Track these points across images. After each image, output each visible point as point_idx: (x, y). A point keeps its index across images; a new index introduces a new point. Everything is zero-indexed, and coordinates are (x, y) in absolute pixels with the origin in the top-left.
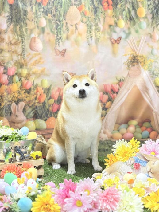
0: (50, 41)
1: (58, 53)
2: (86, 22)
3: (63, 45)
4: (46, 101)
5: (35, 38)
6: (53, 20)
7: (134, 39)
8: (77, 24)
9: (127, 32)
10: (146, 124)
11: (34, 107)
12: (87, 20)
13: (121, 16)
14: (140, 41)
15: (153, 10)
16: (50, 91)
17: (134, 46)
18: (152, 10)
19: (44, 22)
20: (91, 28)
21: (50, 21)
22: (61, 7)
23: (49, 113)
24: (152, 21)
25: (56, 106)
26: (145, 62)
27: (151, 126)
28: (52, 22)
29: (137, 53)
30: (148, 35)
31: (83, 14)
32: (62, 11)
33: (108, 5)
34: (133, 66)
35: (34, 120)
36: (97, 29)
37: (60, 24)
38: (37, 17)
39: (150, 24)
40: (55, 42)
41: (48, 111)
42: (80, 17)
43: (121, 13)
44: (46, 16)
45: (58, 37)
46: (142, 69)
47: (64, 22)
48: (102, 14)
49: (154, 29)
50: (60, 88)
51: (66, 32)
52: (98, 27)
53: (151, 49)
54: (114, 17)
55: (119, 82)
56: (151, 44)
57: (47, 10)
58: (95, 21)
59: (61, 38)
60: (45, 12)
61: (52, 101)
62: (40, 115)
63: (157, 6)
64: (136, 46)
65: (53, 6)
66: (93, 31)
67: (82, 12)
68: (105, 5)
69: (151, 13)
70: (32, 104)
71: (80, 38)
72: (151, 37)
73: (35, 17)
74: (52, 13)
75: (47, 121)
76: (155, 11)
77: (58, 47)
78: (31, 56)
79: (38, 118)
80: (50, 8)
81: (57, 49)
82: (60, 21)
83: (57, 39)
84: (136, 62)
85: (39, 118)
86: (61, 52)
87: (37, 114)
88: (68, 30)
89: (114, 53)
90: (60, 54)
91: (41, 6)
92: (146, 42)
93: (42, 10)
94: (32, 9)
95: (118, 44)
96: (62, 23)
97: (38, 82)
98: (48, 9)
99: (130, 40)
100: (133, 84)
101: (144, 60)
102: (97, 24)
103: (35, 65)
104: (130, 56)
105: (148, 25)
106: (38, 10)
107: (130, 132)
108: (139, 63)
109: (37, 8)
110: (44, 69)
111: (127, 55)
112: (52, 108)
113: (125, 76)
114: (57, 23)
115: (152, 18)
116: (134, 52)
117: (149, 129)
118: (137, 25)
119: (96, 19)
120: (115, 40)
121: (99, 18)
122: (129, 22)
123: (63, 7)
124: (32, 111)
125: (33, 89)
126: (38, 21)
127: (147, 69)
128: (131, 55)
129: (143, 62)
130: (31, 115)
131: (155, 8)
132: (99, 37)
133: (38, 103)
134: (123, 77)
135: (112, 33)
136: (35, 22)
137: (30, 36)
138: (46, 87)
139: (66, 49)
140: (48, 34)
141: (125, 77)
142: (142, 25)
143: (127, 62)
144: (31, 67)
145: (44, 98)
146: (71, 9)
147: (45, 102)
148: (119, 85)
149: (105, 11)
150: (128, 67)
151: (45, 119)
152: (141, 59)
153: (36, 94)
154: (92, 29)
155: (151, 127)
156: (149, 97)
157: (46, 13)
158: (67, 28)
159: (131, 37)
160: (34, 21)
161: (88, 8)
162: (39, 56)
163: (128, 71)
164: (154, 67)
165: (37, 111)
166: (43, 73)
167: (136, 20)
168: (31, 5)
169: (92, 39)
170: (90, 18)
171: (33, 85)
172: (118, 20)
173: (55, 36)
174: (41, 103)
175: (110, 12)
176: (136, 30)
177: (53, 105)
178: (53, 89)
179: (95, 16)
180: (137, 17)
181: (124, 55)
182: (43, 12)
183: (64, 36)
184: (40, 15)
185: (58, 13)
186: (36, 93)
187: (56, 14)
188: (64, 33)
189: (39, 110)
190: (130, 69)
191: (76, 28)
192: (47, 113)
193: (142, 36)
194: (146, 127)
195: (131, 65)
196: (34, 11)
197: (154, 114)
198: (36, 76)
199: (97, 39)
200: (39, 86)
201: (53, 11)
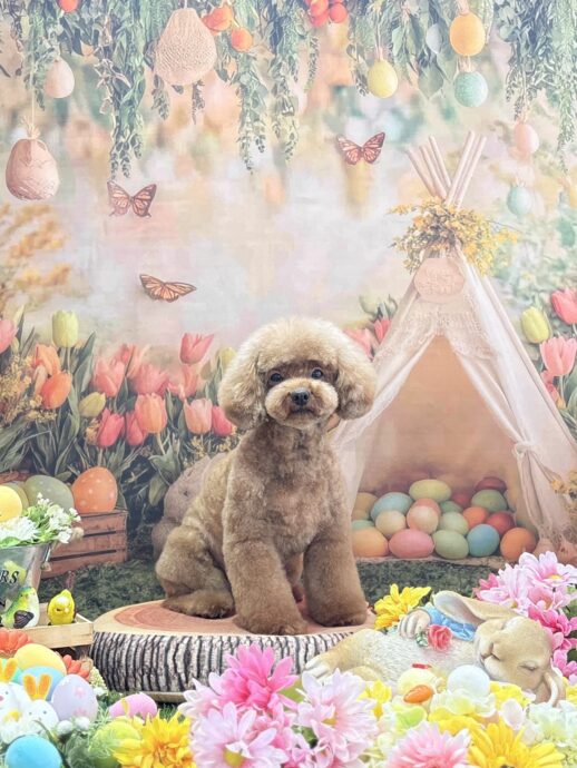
0: (88, 153)
1: (123, 203)
2: (237, 78)
3: (143, 169)
4: (73, 403)
5: (27, 144)
6: (101, 69)
7: (435, 144)
8: (200, 83)
9: (408, 112)
10: (485, 499)
11: (22, 427)
12: (242, 69)
13: (381, 50)
14: (459, 154)
15: (517, 28)
16: (89, 360)
17: (435, 175)
18: (513, 27)
19: (64, 80)
20: (256, 103)
21: (89, 74)
22: (137, 17)
23: (87, 450)
24: (514, 73)
25: (113, 423)
26: (483, 240)
27: (508, 508)
28: (98, 78)
29: (449, 204)
30: (494, 130)
31: (224, 42)
32: (139, 31)
33: (330, 6)
34: (434, 254)
35: (25, 481)
36: (283, 105)
37: (129, 85)
38: (36, 59)
39: (505, 86)
40: (109, 157)
41: (81, 443)
42: (212, 57)
43: (384, 36)
44: (74, 53)
45: (122, 140)
46: (469, 269)
47: (148, 75)
48: (305, 44)
49: (518, 106)
50: (129, 346)
51: (156, 116)
52: (285, 97)
53: (508, 189)
54: (354, 54)
55: (374, 322)
56: (509, 166)
57: (77, 31)
58: (274, 71)
59: (133, 142)
60: (69, 36)
61: (96, 402)
62: (47, 459)
63: (534, 11)
64: (446, 173)
65: (105, 11)
66: (268, 113)
67: (220, 34)
68: (315, 6)
69: (507, 41)
70: (15, 414)
71: (211, 142)
72: (506, 138)
73: (30, 56)
74: (100, 40)
75: (76, 481)
76: (526, 31)
77: (121, 181)
78: (11, 220)
79: (41, 473)
80: (91, 22)
81: (120, 188)
82: (130, 74)
83: (118, 149)
84: (446, 239)
85: (43, 470)
86: (134, 198)
87: (36, 455)
88: (165, 106)
89: (353, 200)
90: (130, 209)
91: (54, 15)
92: (484, 158)
93: (59, 29)
94: (19, 27)
95: (371, 162)
96: (137, 80)
97: (38, 323)
98: (86, 26)
99: (421, 148)
100: (432, 332)
101: (480, 234)
102: (282, 85)
103: (28, 256)
104: (418, 213)
105: (494, 90)
106: (42, 29)
107: (419, 529)
108: (458, 246)
109: (39, 21)
110: (66, 270)
111: (409, 210)
112: (97, 430)
113: (399, 296)
114: (118, 81)
115: (511, 61)
116: (437, 199)
117: (498, 521)
118: (448, 89)
119: (280, 65)
120: (359, 148)
121: (291, 60)
122: (414, 76)
123: (145, 13)
124: (14, 444)
125: (20, 353)
126: (39, 75)
127: (491, 269)
128: (424, 209)
129: (472, 239)
130: (11, 461)
131: (527, 18)
132: (292, 136)
133: (38, 409)
134: (391, 300)
135: (345, 117)
136: (28, 77)
137: (7, 139)
138: (71, 345)
139: (155, 187)
140: (82, 126)
141: (398, 302)
142: (469, 90)
143: (406, 237)
144: (13, 262)
145: (66, 388)
146: (177, 22)
147: (66, 407)
148: (373, 331)
149: (315, 31)
150: (412, 258)
151: (68, 474)
152: (464, 228)
153: (31, 375)
154: (263, 108)
155: (509, 512)
156: (499, 388)
157: (72, 41)
158: (161, 102)
159: (424, 136)
160: (23, 76)
161: (246, 21)
162: (45, 216)
163: (413, 274)
164: (518, 265)
165: (34, 440)
166: (58, 287)
167: (444, 66)
168: (12, 12)
169: (261, 149)
170: (253, 62)
171: (19, 336)
172: (370, 63)
173: (112, 133)
174: (51, 411)
175: (336, 31)
176: (445, 106)
177: (100, 417)
178: (101, 352)
179: (275, 52)
180: (449, 53)
181: (393, 208)
182: (61, 38)
183: (146, 132)
184: (52, 50)
185: (123, 39)
186: (31, 369)
187: (114, 45)
188: (147, 120)
189: (43, 439)
190: (417, 268)
191: (198, 100)
192: (78, 449)
193: (470, 133)
194: (486, 509)
195: (422, 252)
196: (25, 34)
197: (520, 457)
198: (31, 299)
199: (283, 145)
200: (42, 338)
201: (101, 34)
